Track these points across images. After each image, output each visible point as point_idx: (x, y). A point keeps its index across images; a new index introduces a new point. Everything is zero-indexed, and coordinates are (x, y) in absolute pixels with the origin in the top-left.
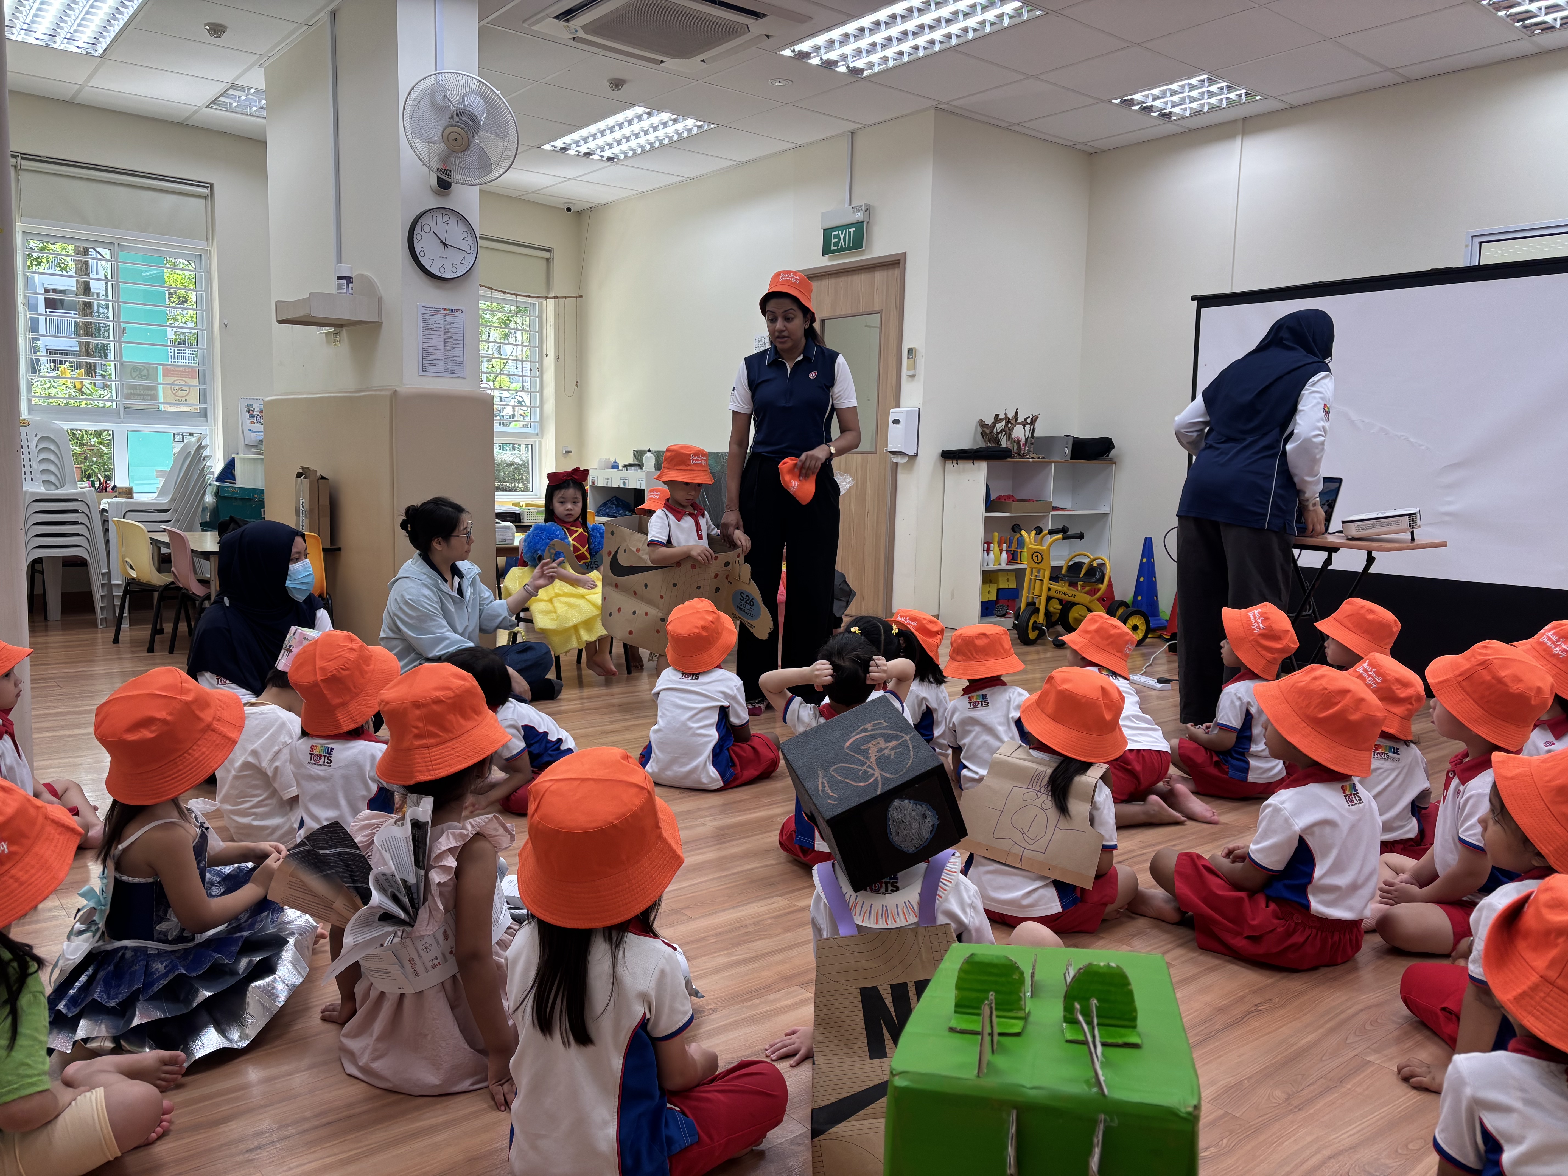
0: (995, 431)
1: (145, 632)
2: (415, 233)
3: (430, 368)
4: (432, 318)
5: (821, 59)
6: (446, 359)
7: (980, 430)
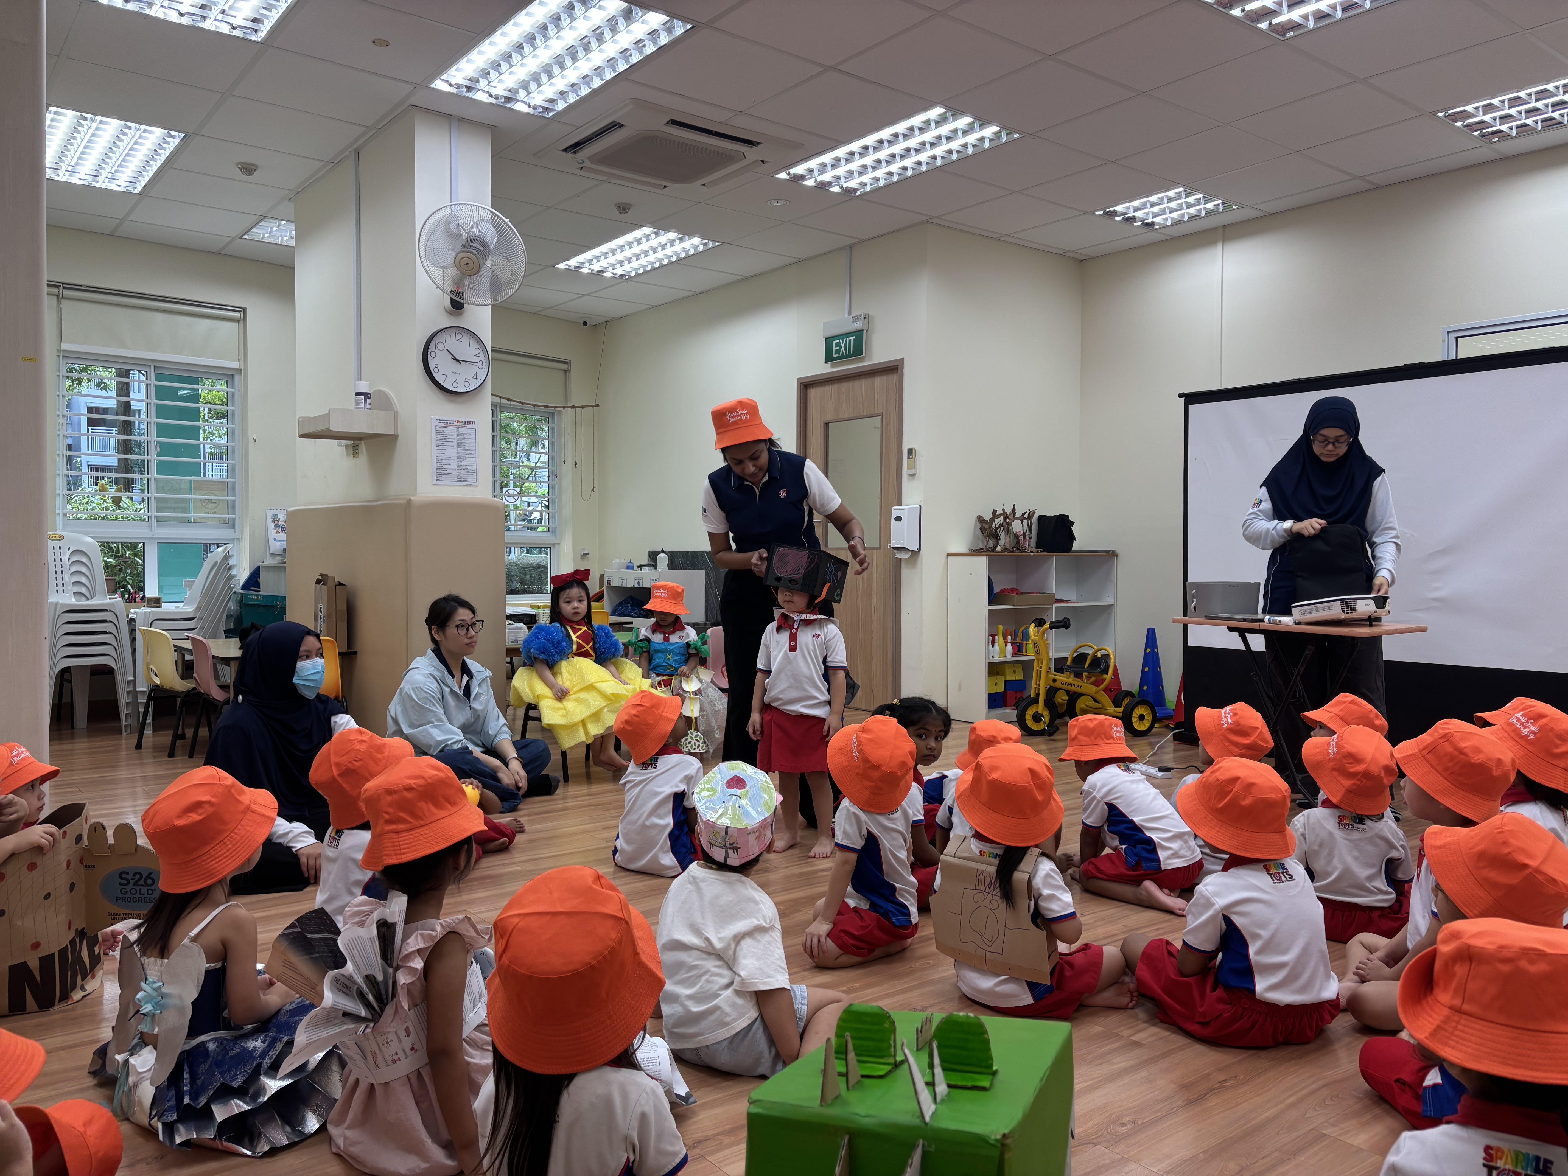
0: (993, 526)
1: (166, 738)
2: (430, 351)
3: (443, 477)
4: (446, 430)
5: (816, 180)
6: (460, 469)
7: (979, 526)
